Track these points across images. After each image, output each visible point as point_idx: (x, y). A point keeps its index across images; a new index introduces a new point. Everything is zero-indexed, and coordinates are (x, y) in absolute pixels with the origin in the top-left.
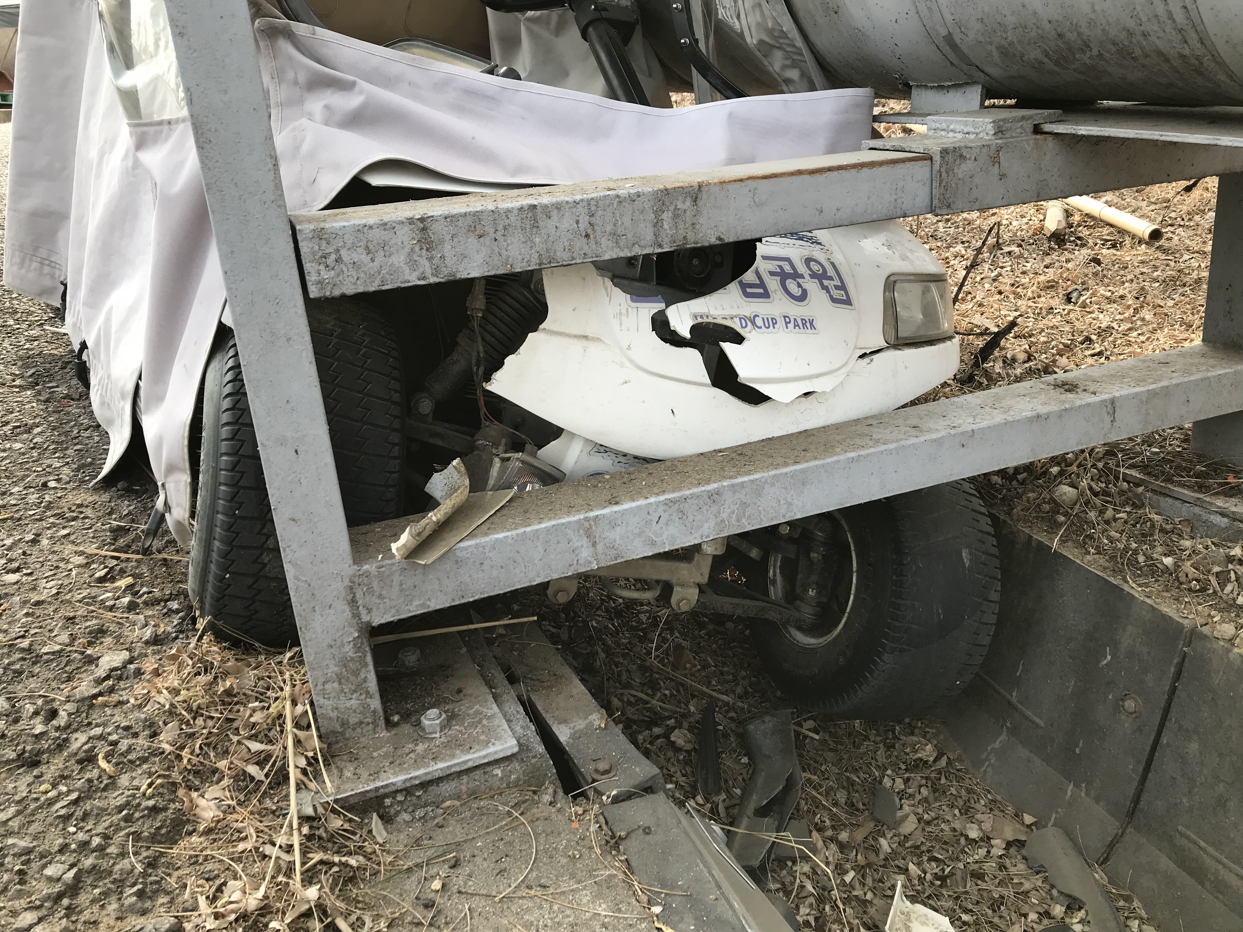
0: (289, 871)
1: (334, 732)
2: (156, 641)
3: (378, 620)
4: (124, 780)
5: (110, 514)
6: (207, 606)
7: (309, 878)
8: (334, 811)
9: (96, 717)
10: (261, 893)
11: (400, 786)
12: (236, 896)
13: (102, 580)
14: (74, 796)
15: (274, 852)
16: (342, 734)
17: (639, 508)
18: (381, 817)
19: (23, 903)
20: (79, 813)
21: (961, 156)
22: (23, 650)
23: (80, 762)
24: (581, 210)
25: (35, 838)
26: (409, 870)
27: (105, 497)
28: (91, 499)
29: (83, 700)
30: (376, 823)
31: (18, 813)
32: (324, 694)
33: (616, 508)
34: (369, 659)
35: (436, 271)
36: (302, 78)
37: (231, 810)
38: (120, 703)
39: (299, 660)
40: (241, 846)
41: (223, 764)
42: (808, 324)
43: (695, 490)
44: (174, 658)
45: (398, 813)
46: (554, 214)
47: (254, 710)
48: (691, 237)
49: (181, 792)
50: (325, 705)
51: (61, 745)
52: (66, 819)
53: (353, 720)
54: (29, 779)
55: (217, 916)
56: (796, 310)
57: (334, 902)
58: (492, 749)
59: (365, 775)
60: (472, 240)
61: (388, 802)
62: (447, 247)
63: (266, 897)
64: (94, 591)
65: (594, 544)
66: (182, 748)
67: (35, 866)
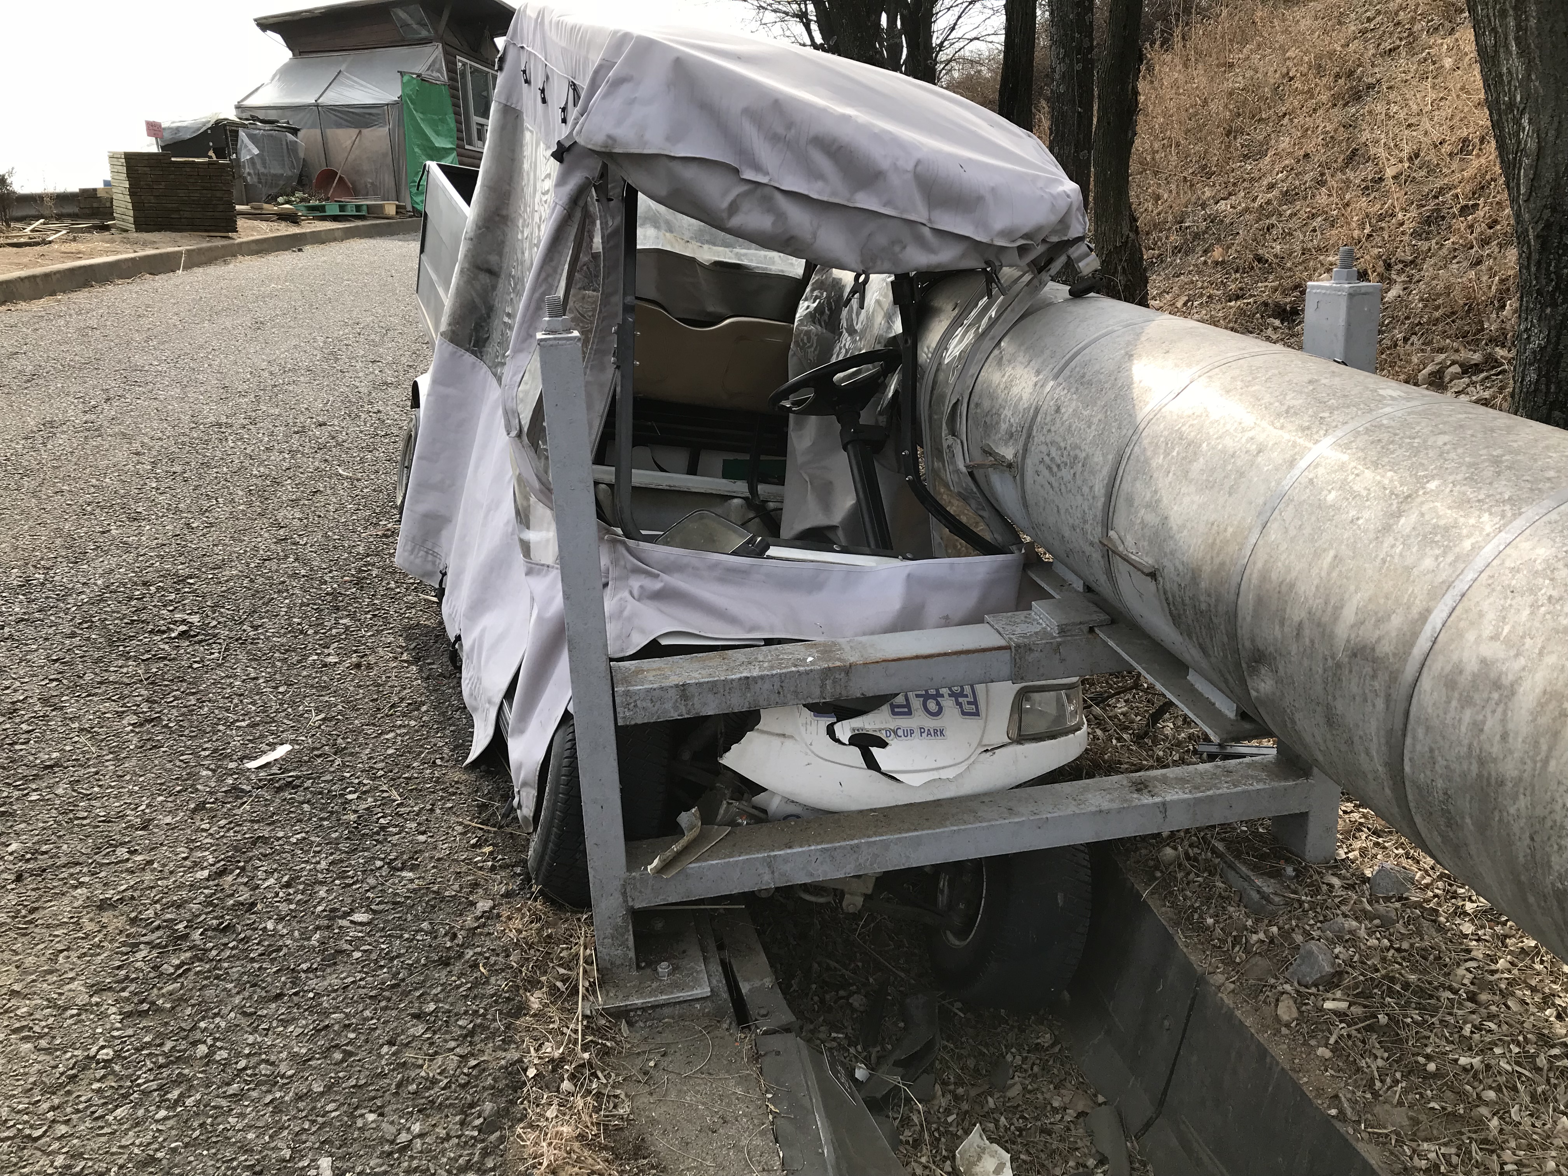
0: (575, 1043)
1: (606, 969)
2: (508, 895)
3: (637, 906)
4: (493, 980)
5: (476, 791)
6: (540, 879)
7: (585, 1048)
8: (601, 1014)
9: (477, 941)
10: (561, 1051)
11: (640, 1006)
12: (549, 1050)
13: (474, 846)
14: (469, 985)
15: (568, 1032)
16: (611, 970)
17: (803, 852)
18: (627, 1022)
19: (448, 1037)
20: (472, 995)
21: (1030, 649)
22: (434, 892)
23: (470, 967)
24: (776, 681)
25: (452, 1005)
26: (639, 1053)
27: (473, 777)
28: (464, 777)
29: (469, 930)
30: (624, 1025)
31: (442, 990)
32: (603, 945)
33: (789, 851)
34: (630, 927)
35: (688, 712)
36: (628, 566)
37: (546, 1005)
38: (489, 934)
39: (590, 922)
40: (551, 1026)
41: (543, 979)
42: (939, 733)
43: (842, 843)
44: (519, 910)
45: (637, 1022)
46: (760, 682)
47: (563, 949)
48: (844, 693)
49: (521, 992)
50: (603, 951)
51: (461, 955)
52: (466, 997)
53: (618, 962)
54: (445, 972)
55: (540, 1058)
56: (930, 723)
57: (596, 1061)
58: (695, 992)
59: (621, 997)
60: (710, 696)
61: (632, 1014)
62: (696, 699)
63: (563, 1053)
64: (471, 855)
65: (773, 872)
66: (522, 966)
67: (453, 1019)
